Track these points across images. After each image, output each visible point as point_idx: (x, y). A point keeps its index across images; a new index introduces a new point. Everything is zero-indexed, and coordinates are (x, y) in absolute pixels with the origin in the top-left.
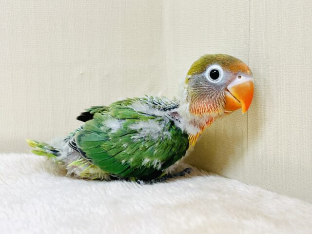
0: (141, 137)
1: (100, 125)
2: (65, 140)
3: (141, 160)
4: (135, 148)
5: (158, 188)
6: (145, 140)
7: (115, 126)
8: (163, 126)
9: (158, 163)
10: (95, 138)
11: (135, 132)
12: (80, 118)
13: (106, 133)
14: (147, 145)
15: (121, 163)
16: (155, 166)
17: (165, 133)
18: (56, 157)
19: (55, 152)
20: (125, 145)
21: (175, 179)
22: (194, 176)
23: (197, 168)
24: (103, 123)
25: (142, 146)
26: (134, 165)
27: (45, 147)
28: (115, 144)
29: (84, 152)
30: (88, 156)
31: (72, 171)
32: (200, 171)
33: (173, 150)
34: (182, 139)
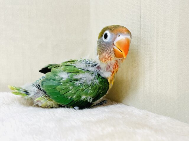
0: (80, 83)
1: (55, 75)
2: (33, 85)
3: (80, 97)
4: (77, 90)
6: (83, 85)
7: (65, 76)
8: (94, 76)
9: (90, 99)
10: (51, 83)
11: (77, 80)
12: (41, 71)
13: (59, 80)
14: (84, 88)
15: (68, 98)
16: (88, 100)
17: (95, 81)
18: (28, 96)
19: (27, 93)
20: (71, 88)
22: (109, 105)
23: (111, 100)
24: (58, 74)
25: (81, 88)
26: (76, 100)
27: (21, 89)
28: (65, 87)
29: (46, 91)
30: (48, 94)
31: (37, 104)
32: (112, 102)
33: (100, 91)
34: (105, 84)
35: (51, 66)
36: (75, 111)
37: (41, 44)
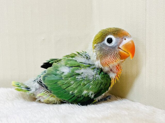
0: (82, 77)
1: (57, 70)
2: (35, 80)
3: (81, 91)
4: (78, 84)
5: (90, 108)
6: (84, 79)
7: (66, 71)
8: (95, 72)
9: (92, 94)
10: (53, 78)
11: (78, 74)
13: (61, 75)
14: (85, 83)
15: (69, 93)
16: (90, 96)
17: (97, 76)
18: (29, 91)
19: (28, 89)
20: (72, 82)
21: (101, 102)
22: (113, 100)
23: (115, 95)
24: (59, 69)
25: (83, 83)
26: (77, 95)
27: (22, 86)
28: (66, 81)
29: (47, 86)
30: (49, 89)
31: (39, 99)
32: (117, 97)
33: (102, 86)
34: (107, 79)
35: (52, 60)
36: (79, 107)
37: (44, 39)
